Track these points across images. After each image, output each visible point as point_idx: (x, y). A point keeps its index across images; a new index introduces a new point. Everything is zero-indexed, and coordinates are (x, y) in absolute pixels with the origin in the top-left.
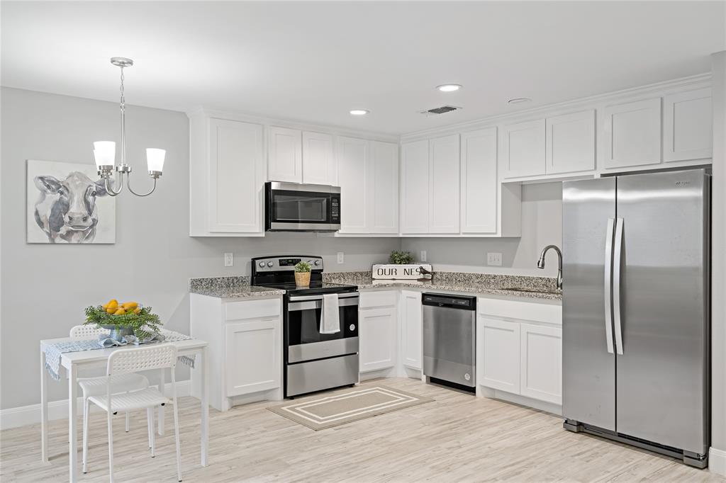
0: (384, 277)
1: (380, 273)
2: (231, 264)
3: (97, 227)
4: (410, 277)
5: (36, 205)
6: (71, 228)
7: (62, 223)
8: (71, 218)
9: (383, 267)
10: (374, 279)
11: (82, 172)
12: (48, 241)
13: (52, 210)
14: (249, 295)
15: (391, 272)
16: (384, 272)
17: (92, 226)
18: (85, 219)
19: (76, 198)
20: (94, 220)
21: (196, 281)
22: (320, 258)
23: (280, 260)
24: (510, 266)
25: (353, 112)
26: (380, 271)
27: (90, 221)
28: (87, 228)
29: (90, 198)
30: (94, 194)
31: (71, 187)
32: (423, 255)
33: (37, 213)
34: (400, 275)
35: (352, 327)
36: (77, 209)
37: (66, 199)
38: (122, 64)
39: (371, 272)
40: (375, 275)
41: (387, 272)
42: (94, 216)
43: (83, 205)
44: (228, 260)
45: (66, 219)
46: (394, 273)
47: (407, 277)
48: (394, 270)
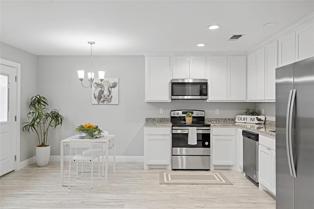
0: (241, 121)
1: (239, 119)
2: (163, 113)
3: (112, 99)
4: (253, 122)
5: (94, 92)
6: (104, 99)
7: (101, 97)
8: (104, 96)
9: (241, 116)
10: (236, 122)
11: (108, 80)
12: (97, 104)
13: (99, 93)
14: (155, 125)
15: (244, 119)
16: (241, 119)
17: (111, 99)
18: (108, 96)
19: (105, 89)
20: (111, 96)
21: (147, 119)
22: (204, 111)
23: (182, 112)
25: (199, 45)
26: (239, 118)
27: (110, 96)
28: (109, 99)
29: (110, 89)
30: (111, 88)
31: (104, 86)
32: (263, 112)
33: (94, 94)
34: (249, 121)
35: (207, 143)
36: (106, 93)
37: (103, 89)
38: (91, 44)
39: (235, 119)
40: (236, 120)
41: (242, 119)
42: (111, 95)
43: (108, 91)
44: (161, 111)
45: (103, 96)
46: (245, 120)
47: (251, 122)
48: (246, 118)
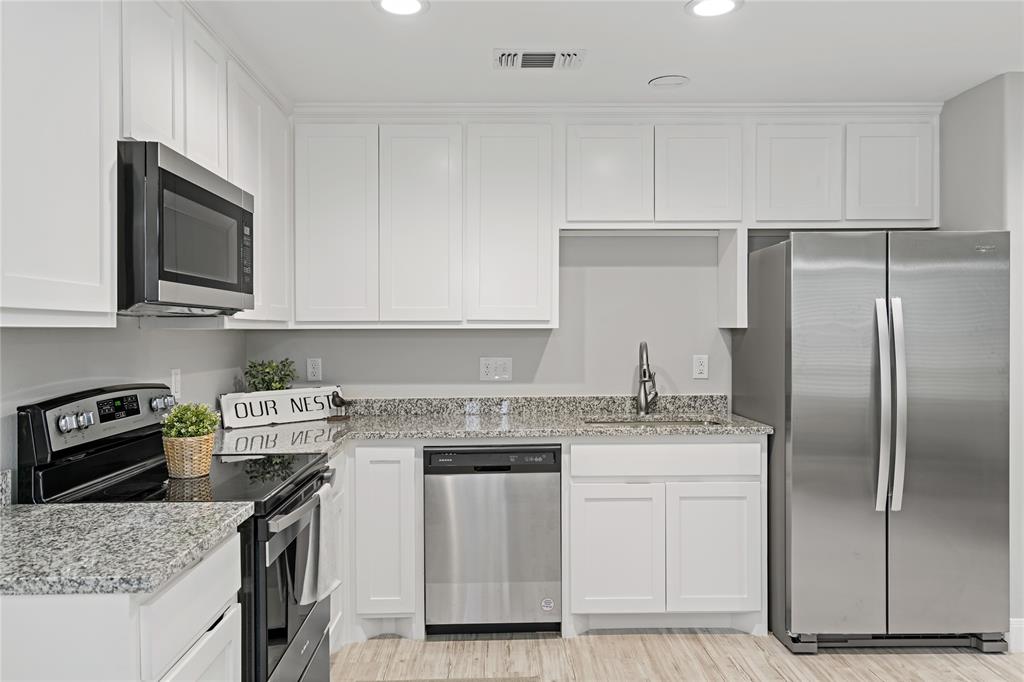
0: (250, 421)
1: (242, 412)
4: (305, 416)
9: (245, 398)
10: (230, 428)
15: (265, 408)
16: (249, 409)
22: (166, 388)
23: (100, 404)
24: (530, 379)
26: (241, 408)
34: (285, 414)
40: (229, 420)
41: (257, 410)
46: (271, 411)
47: (299, 416)
48: (270, 404)
